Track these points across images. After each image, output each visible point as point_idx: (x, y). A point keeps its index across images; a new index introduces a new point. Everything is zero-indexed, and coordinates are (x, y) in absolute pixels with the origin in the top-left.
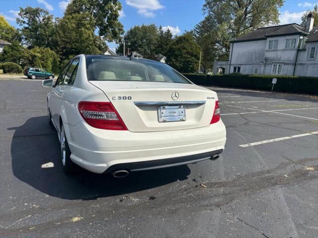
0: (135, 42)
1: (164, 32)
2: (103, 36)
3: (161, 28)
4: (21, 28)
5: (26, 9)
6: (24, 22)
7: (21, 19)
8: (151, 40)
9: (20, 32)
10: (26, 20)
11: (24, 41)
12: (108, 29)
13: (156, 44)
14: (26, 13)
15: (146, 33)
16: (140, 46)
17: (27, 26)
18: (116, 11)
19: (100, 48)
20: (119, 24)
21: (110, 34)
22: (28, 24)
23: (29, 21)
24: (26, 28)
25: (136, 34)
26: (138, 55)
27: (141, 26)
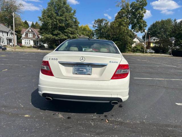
0: (156, 31)
1: (178, 23)
2: (134, 29)
3: (175, 20)
4: (94, 29)
5: (97, 20)
6: (96, 27)
7: (95, 25)
8: (167, 29)
9: (94, 32)
10: (97, 25)
11: (95, 36)
12: (136, 25)
13: (170, 31)
14: (97, 22)
15: (164, 25)
16: (159, 33)
17: (97, 28)
18: (142, 14)
19: (131, 36)
20: (144, 22)
21: (137, 28)
22: (97, 27)
23: (98, 26)
24: (96, 29)
25: (156, 26)
26: (156, 38)
27: (160, 21)
